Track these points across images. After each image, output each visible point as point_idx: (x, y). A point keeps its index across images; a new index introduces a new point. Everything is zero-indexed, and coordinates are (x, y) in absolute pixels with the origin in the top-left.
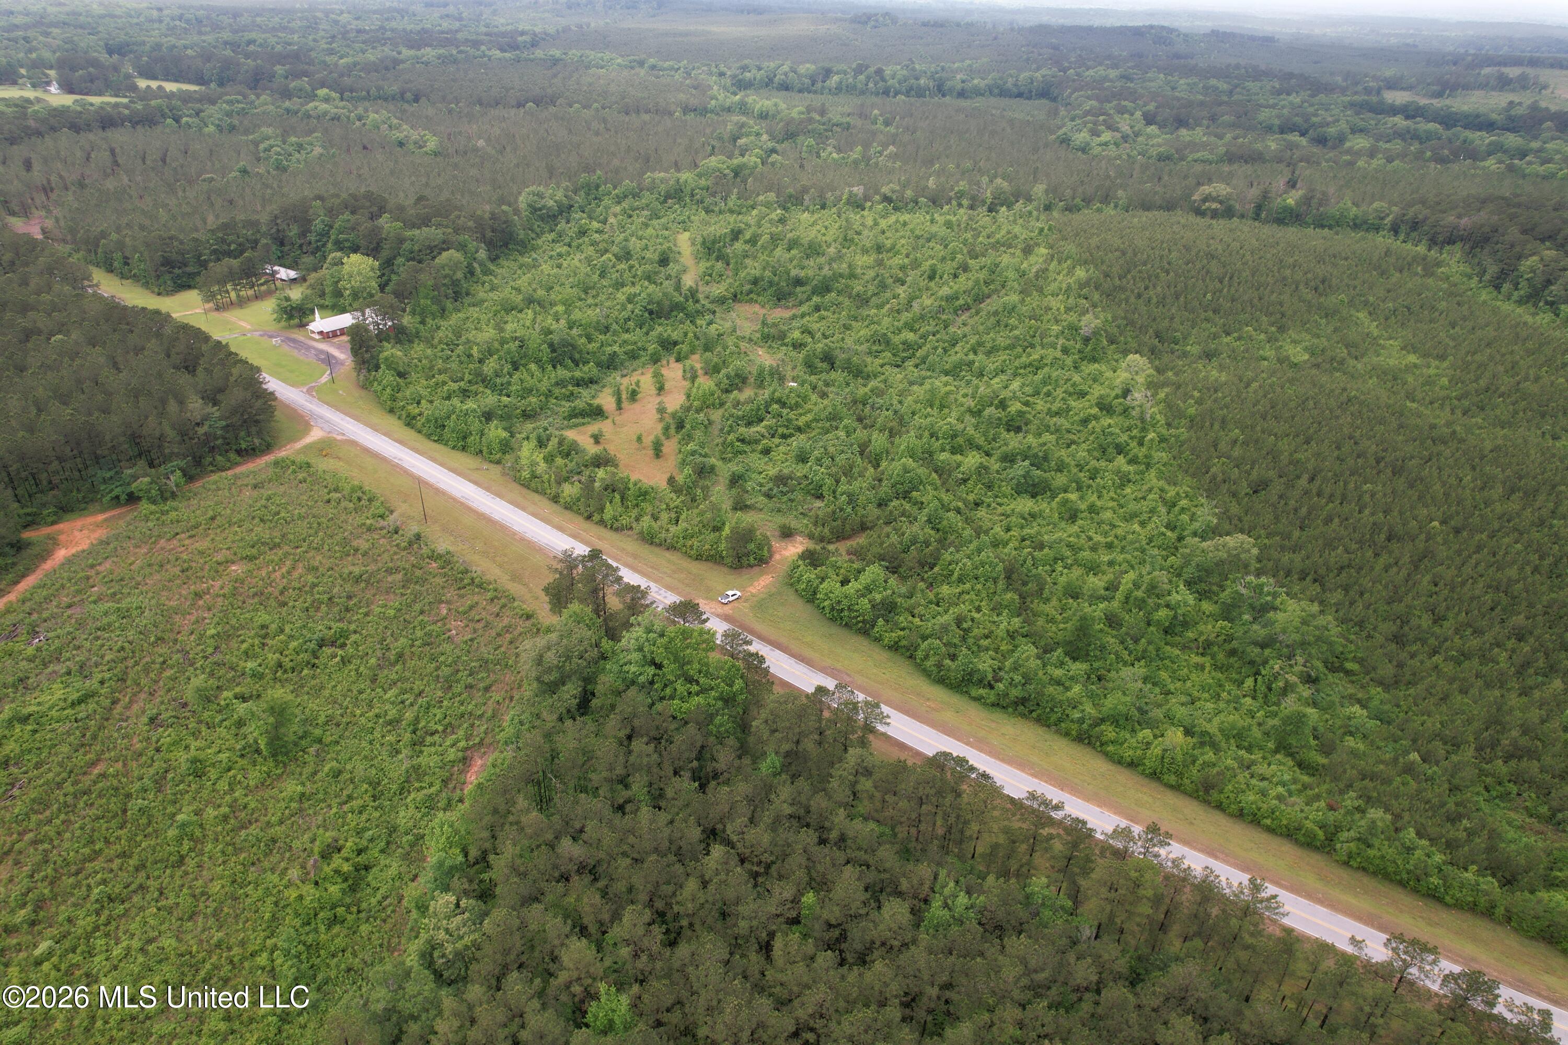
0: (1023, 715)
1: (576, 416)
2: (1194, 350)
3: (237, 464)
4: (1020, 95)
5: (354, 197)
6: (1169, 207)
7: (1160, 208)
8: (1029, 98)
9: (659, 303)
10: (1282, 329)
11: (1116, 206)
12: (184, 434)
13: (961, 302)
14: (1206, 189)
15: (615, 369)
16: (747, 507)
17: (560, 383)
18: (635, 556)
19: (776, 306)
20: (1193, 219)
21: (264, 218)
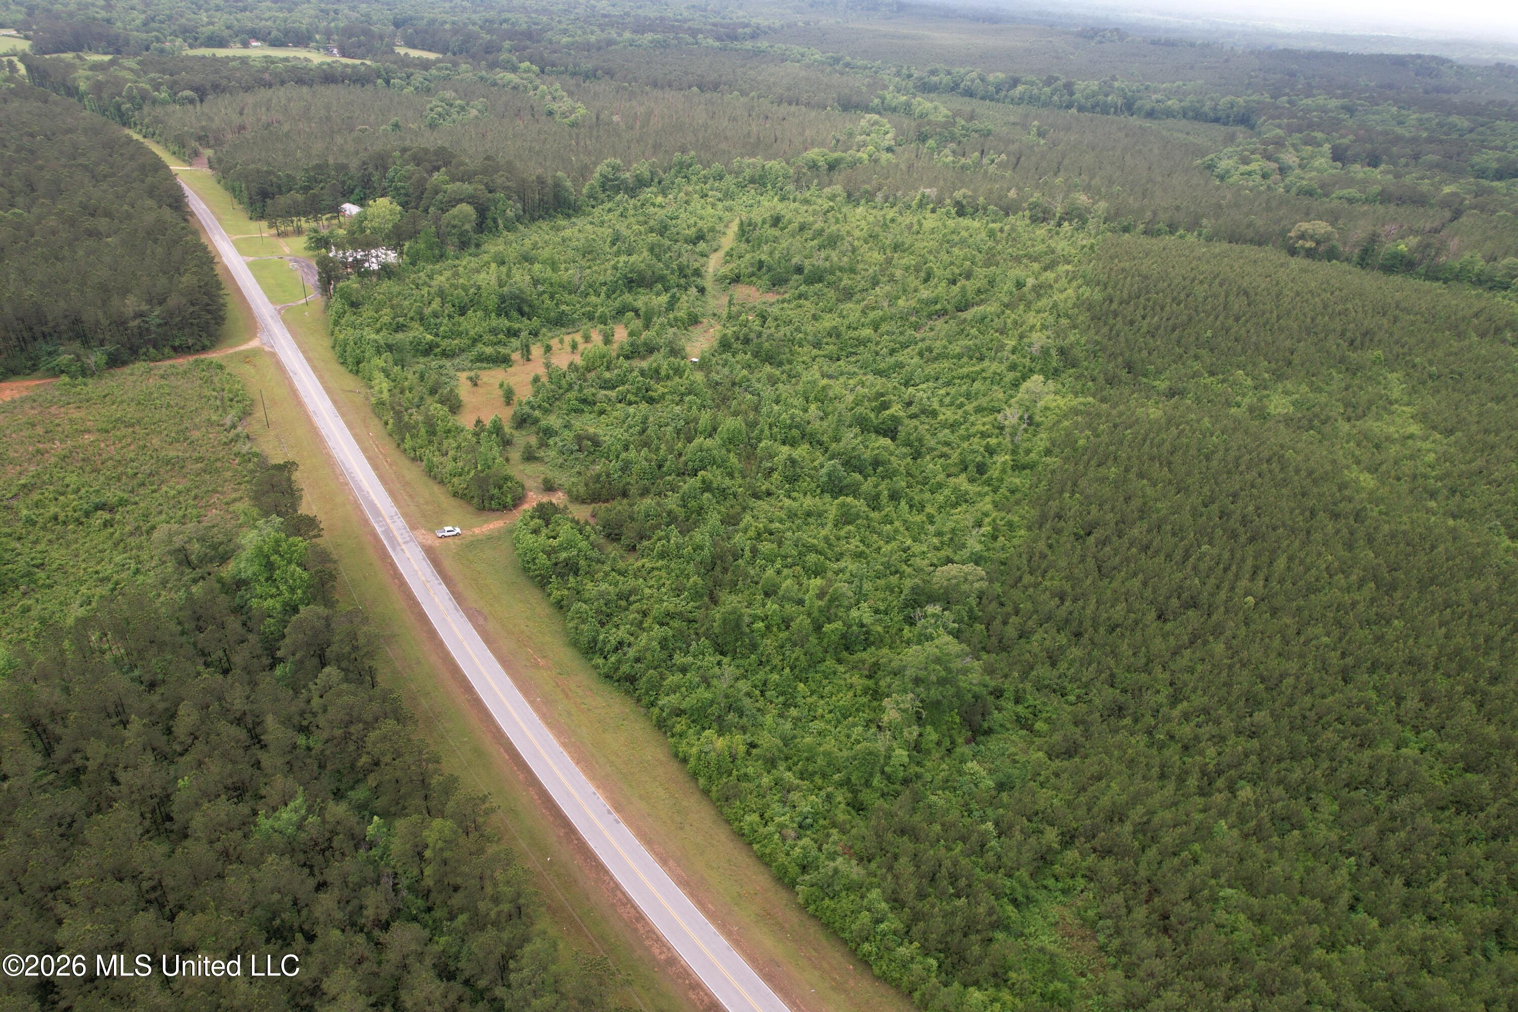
0: (627, 692)
1: (481, 361)
2: (1162, 385)
3: (169, 358)
4: (1217, 120)
5: (426, 151)
6: (1260, 241)
7: (1251, 241)
8: (1226, 124)
9: (639, 273)
10: (1279, 377)
11: (1200, 235)
12: (121, 323)
13: (938, 307)
14: (1305, 226)
15: (562, 326)
16: (536, 459)
17: (494, 331)
18: (406, 484)
19: (769, 290)
20: (1283, 257)
21: (354, 164)
